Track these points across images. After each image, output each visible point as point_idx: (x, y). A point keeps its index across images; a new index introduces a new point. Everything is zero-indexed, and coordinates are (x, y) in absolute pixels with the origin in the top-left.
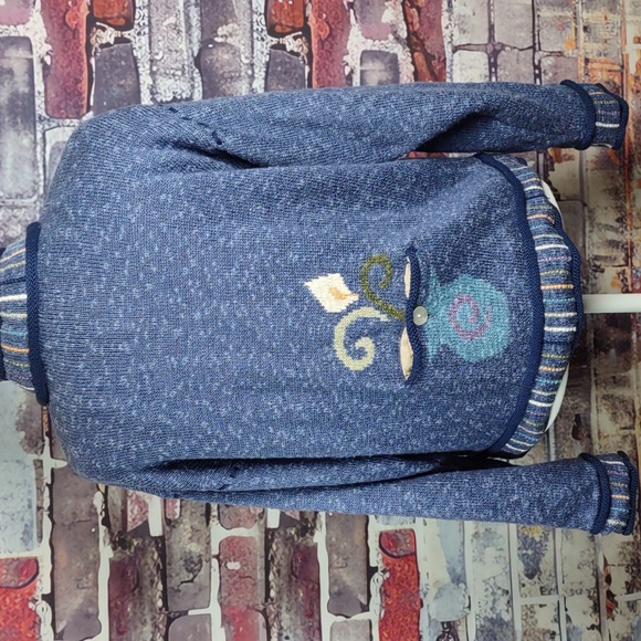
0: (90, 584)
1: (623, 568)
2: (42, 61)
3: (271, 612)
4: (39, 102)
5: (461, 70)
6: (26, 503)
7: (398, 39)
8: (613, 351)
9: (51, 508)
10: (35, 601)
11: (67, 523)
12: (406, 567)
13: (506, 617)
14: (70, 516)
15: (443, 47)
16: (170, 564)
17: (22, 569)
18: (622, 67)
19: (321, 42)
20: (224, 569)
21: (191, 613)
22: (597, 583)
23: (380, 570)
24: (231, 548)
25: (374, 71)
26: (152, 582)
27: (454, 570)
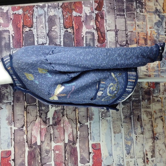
0: (23, 157)
1: (150, 152)
2: (12, 35)
3: (66, 163)
4: (11, 45)
5: (109, 36)
6: (8, 138)
7: (94, 29)
8: (146, 100)
9: (14, 139)
10: (10, 161)
11: (18, 142)
12: (98, 152)
13: (122, 164)
14: (18, 140)
15: (105, 30)
16: (42, 152)
17: (7, 153)
18: (147, 34)
19: (76, 30)
20: (55, 153)
21: (47, 163)
22: (144, 156)
23: (92, 153)
24: (57, 148)
25: (88, 36)
26: (38, 156)
27: (110, 153)
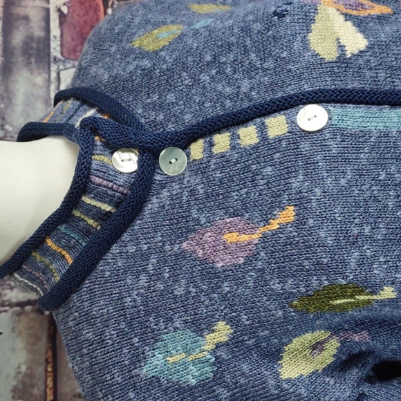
2: (59, 10)
